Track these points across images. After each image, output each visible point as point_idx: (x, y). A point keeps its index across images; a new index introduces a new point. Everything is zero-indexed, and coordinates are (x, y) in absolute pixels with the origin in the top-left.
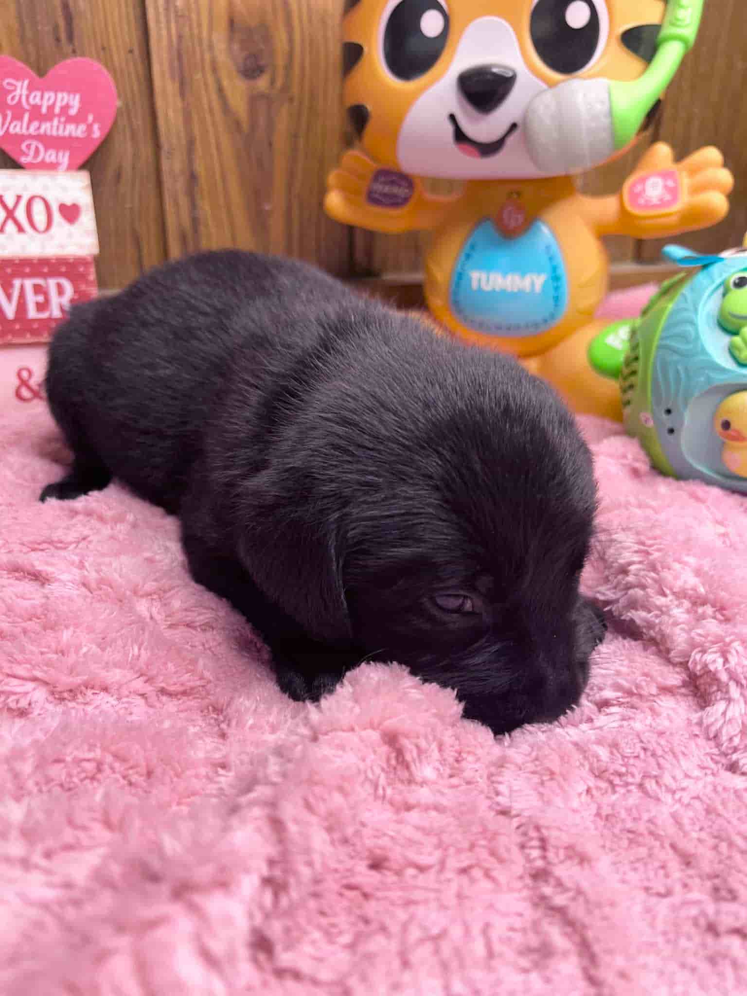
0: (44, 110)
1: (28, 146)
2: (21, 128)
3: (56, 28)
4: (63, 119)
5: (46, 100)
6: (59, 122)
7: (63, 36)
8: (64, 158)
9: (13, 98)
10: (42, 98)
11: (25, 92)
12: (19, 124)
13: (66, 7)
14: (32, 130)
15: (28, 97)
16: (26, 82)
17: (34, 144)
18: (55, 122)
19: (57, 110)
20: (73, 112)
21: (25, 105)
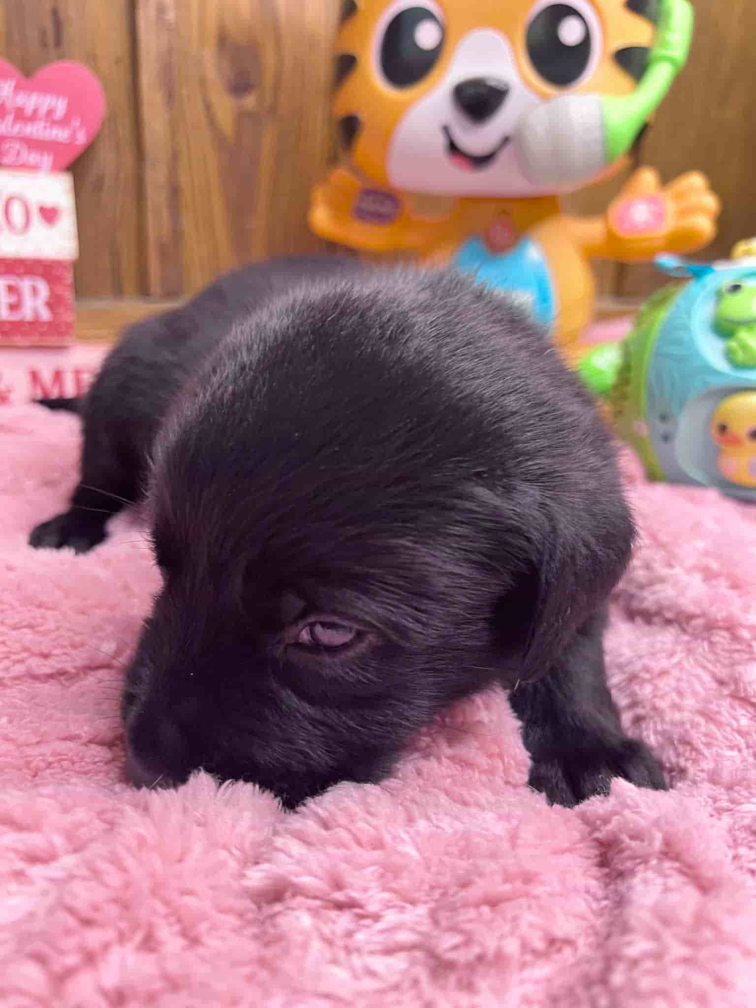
0: (29, 111)
1: (10, 148)
3: (43, 33)
4: (49, 123)
5: (31, 101)
6: (45, 124)
7: (51, 40)
8: (48, 161)
10: (28, 100)
11: (11, 93)
13: (55, 13)
14: (16, 132)
15: (13, 99)
16: (13, 84)
17: (17, 146)
18: (41, 124)
19: (43, 112)
20: (59, 116)
21: (9, 105)
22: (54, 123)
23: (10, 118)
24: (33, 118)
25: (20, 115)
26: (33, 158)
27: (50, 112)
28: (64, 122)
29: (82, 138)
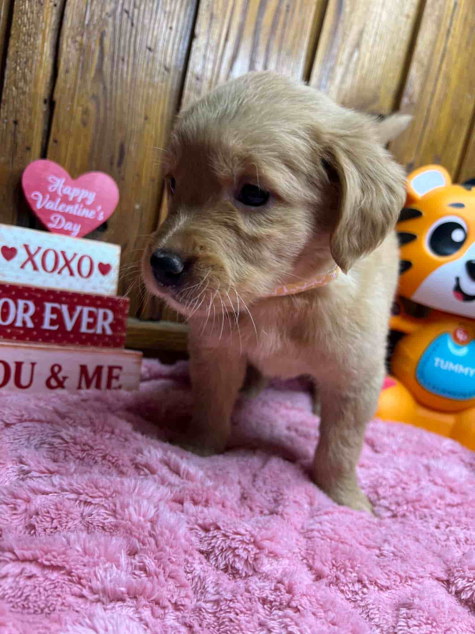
0: (71, 199)
1: (55, 218)
2: (54, 206)
4: (82, 206)
5: (73, 192)
6: (79, 207)
8: (77, 229)
9: (53, 188)
10: (71, 191)
11: (61, 186)
12: (53, 204)
14: (60, 209)
15: (62, 189)
16: (63, 181)
17: (60, 217)
18: (77, 206)
19: (79, 200)
20: (89, 203)
21: (59, 193)
22: (85, 206)
23: (59, 200)
24: (73, 203)
25: (65, 200)
26: (68, 226)
27: (84, 201)
28: (91, 207)
29: (101, 218)
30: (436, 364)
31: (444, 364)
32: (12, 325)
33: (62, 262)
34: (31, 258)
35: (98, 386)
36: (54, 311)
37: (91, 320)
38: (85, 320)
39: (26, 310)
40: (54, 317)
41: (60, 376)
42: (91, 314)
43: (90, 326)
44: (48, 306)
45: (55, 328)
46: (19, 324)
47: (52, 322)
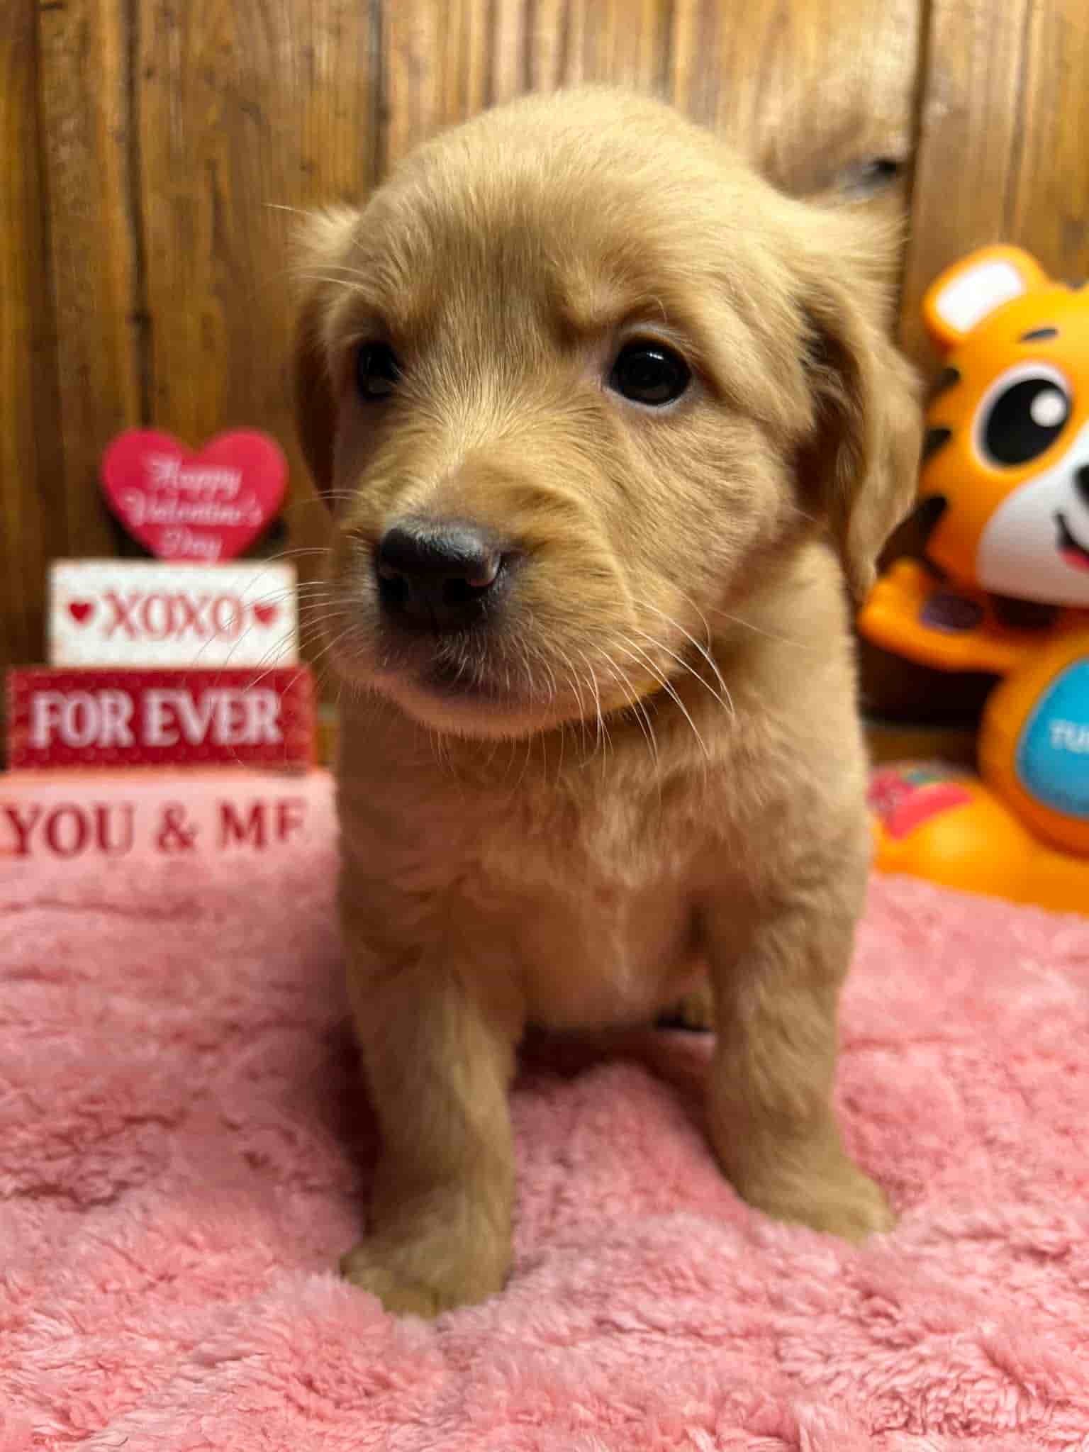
0: (195, 492)
8: (213, 547)
10: (195, 480)
11: (175, 474)
18: (209, 505)
19: (212, 492)
20: (231, 494)
23: (173, 503)
25: (184, 497)
26: (197, 546)
27: (220, 492)
28: (237, 500)
29: (257, 518)
30: (1056, 740)
31: (1077, 736)
32: (94, 745)
33: (180, 615)
34: (121, 615)
35: (260, 841)
36: (166, 707)
37: (238, 718)
38: (225, 717)
39: (115, 710)
40: (169, 718)
41: (184, 827)
42: (237, 706)
43: (237, 727)
44: (154, 700)
45: (171, 740)
46: (106, 739)
47: (165, 728)
